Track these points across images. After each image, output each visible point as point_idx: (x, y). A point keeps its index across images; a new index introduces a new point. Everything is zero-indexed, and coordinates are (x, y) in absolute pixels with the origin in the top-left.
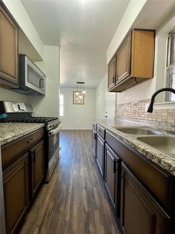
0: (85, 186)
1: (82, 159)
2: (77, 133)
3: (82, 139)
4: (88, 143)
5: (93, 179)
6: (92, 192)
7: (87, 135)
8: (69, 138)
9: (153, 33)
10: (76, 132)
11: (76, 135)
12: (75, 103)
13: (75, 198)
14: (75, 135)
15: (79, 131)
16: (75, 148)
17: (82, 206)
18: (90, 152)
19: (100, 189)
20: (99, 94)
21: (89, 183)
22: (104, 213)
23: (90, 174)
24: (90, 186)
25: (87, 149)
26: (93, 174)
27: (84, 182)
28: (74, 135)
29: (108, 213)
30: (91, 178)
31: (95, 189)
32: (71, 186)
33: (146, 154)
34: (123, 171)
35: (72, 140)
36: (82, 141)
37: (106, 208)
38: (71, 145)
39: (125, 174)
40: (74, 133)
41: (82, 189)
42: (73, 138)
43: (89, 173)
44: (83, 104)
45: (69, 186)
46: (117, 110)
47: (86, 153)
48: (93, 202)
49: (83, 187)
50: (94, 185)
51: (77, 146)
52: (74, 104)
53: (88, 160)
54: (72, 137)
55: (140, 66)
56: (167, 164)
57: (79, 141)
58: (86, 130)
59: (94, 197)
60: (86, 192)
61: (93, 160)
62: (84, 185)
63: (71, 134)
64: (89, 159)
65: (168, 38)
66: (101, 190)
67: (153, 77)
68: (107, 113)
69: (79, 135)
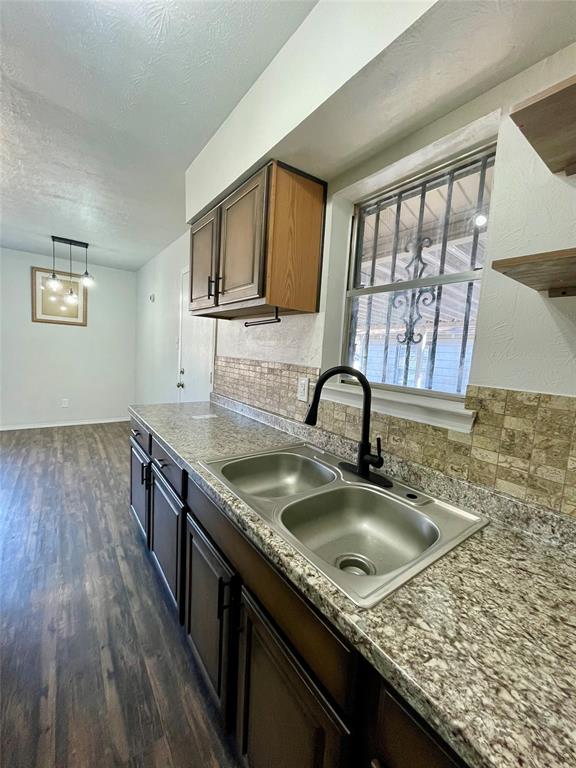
0: (112, 670)
1: (91, 559)
2: (58, 445)
3: (85, 469)
4: (112, 482)
5: (141, 629)
6: (140, 681)
7: (105, 448)
8: (17, 474)
9: (320, 188)
10: (52, 441)
11: (55, 456)
12: (40, 316)
13: (74, 735)
14: (47, 457)
15: (69, 433)
16: (52, 516)
17: (107, 751)
18: (123, 521)
19: (169, 655)
20: (152, 299)
21: (126, 652)
22: (187, 732)
23: (129, 614)
24: (130, 659)
25: (108, 509)
26: (142, 605)
27: (106, 655)
28: (42, 457)
29: (197, 726)
30: (133, 628)
31: (149, 663)
32: (52, 692)
33: (308, 590)
34: (246, 615)
35: (36, 479)
36: (84, 479)
37: (191, 711)
38: (34, 507)
39: (250, 623)
40: (44, 446)
41: (100, 684)
42: (39, 470)
43: (126, 612)
44: (84, 324)
45: (43, 699)
46: (220, 373)
47: (107, 529)
48: (149, 714)
49: (105, 675)
50: (147, 651)
51: (62, 507)
52: (34, 320)
53: (115, 557)
54: (32, 467)
55: (289, 275)
56: (349, 625)
57: (69, 483)
58: (101, 425)
59: (148, 694)
60: (118, 688)
61: (137, 551)
62: (107, 664)
63: (28, 452)
64: (120, 552)
65: (353, 218)
66: (173, 656)
67: (318, 311)
68: (182, 372)
69: (68, 451)
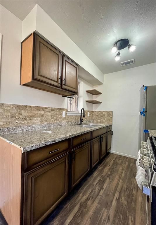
0: (102, 189)
19: (91, 181)
21: (97, 190)
31: (95, 183)
41: (106, 189)
49: (104, 190)
50: (93, 185)
59: (100, 180)
